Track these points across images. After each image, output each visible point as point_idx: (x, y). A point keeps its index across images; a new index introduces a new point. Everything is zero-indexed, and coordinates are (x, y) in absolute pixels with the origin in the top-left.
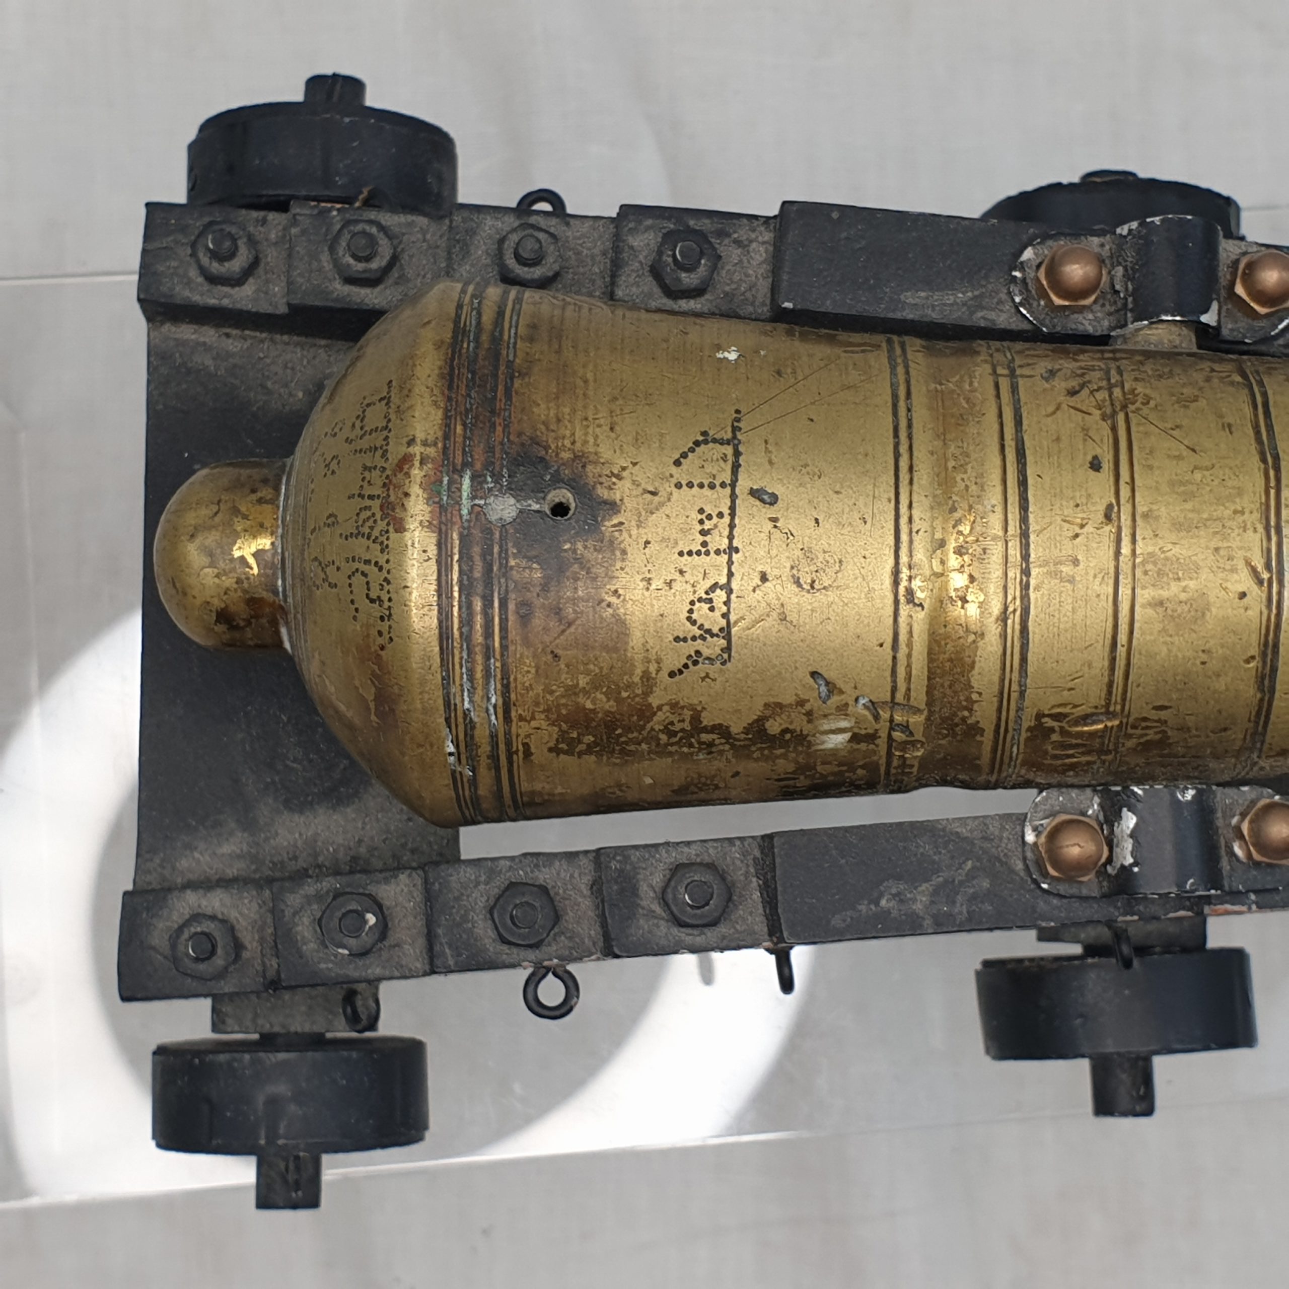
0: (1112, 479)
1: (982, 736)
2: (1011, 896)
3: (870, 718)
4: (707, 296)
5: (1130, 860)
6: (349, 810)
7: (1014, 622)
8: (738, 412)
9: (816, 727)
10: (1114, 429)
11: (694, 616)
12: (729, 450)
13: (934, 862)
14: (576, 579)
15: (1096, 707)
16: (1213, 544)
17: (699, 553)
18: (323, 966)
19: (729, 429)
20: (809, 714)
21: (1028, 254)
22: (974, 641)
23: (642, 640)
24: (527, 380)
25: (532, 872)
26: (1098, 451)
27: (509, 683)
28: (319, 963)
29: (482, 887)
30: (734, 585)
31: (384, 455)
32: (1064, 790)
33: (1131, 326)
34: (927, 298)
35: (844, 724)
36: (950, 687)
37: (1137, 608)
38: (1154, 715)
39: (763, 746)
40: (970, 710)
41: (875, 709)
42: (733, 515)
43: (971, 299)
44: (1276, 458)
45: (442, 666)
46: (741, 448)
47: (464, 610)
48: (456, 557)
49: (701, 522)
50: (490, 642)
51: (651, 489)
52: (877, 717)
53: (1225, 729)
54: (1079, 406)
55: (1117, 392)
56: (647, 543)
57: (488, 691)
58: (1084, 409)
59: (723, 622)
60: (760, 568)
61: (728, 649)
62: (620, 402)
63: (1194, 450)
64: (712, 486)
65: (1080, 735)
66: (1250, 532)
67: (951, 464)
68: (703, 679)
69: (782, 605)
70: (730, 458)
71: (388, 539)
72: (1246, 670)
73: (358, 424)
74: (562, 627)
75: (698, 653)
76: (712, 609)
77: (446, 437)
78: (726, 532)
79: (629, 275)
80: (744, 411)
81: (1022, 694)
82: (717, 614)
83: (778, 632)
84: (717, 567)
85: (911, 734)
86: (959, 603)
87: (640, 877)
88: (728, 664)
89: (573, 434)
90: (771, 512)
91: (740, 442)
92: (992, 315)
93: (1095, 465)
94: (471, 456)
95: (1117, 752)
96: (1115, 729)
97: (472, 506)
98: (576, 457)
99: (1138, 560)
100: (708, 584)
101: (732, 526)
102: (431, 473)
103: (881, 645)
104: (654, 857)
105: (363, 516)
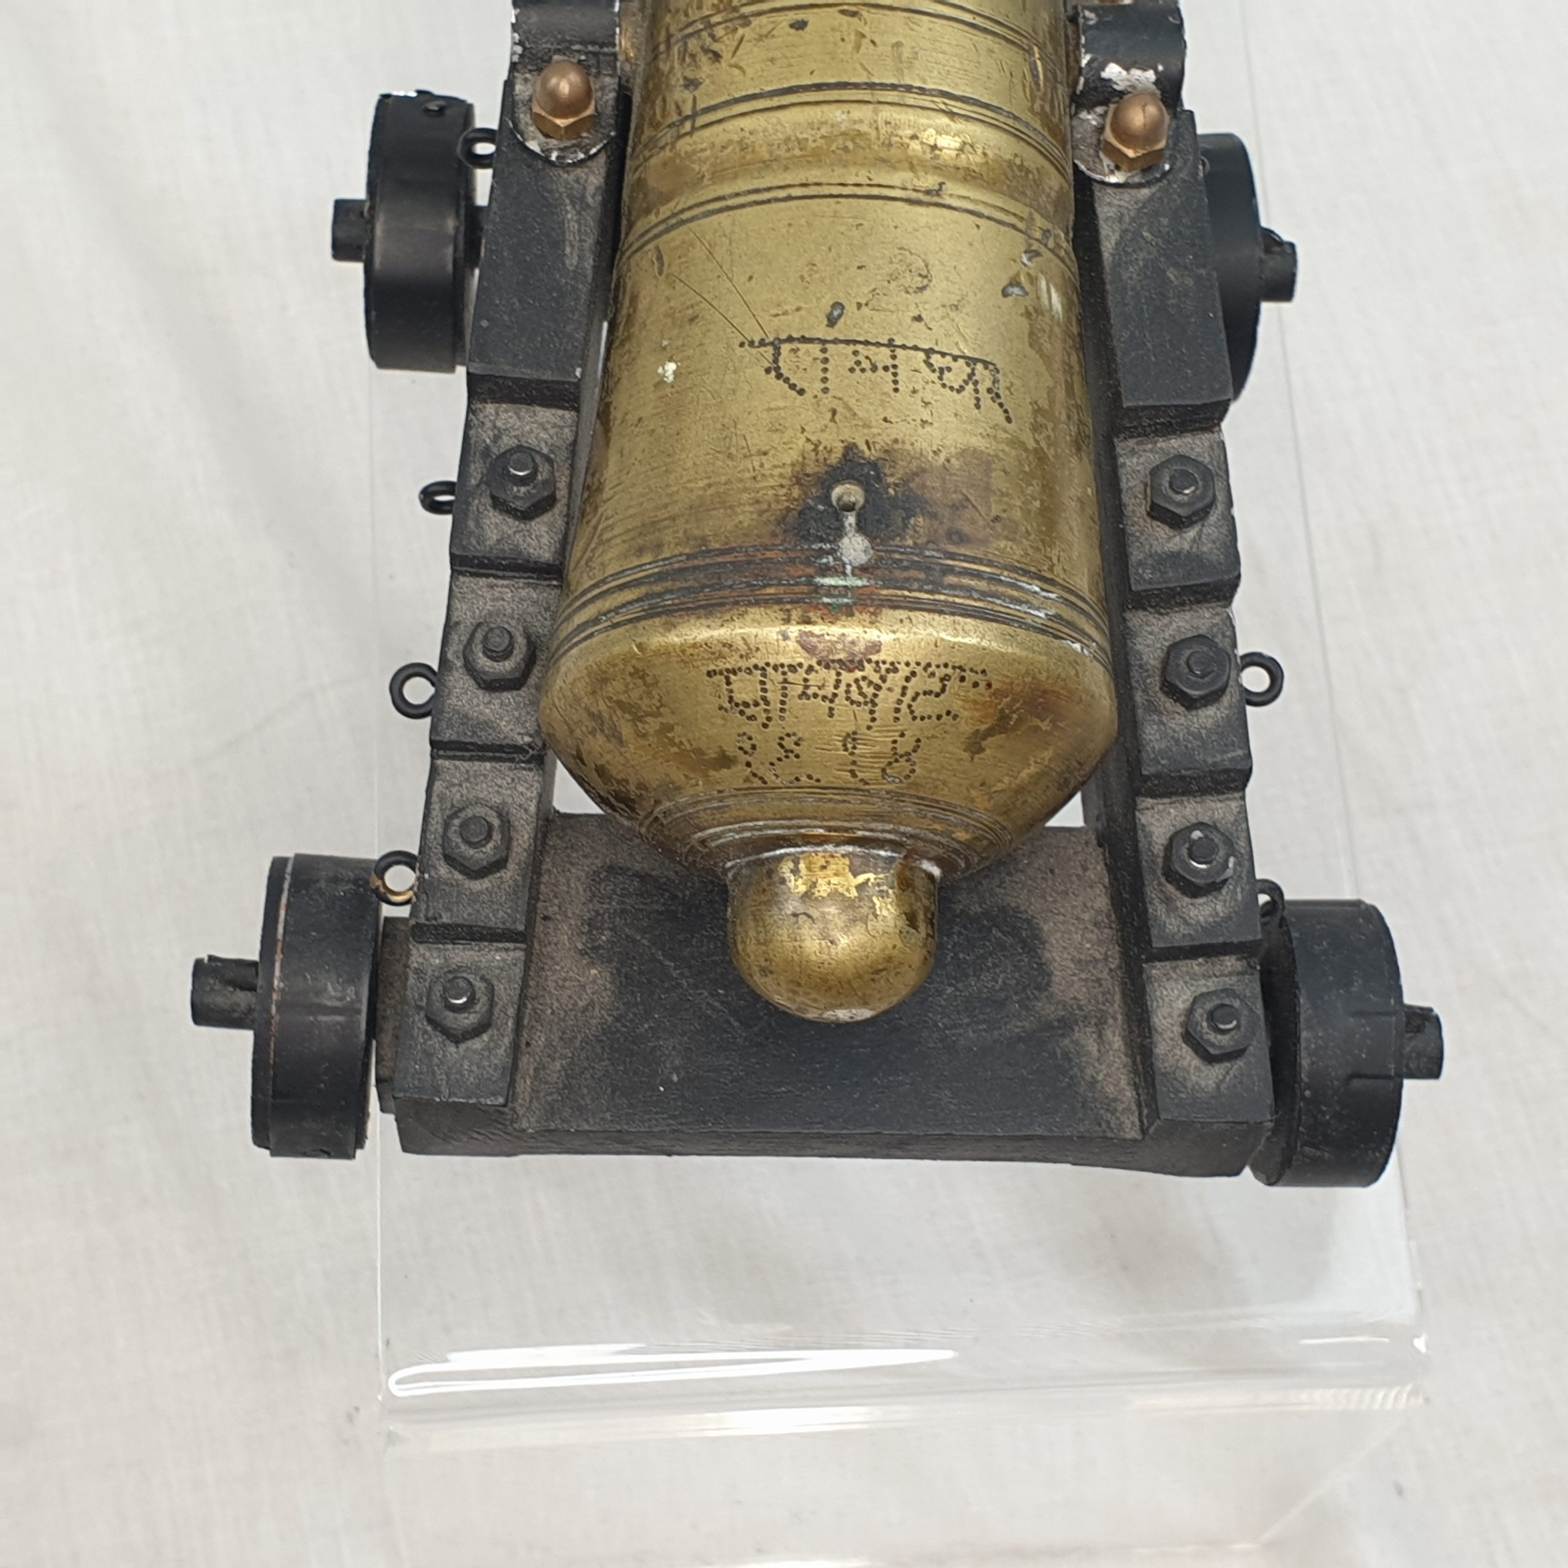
0: (816, 11)
2: (1176, 199)
3: (1037, 259)
5: (1151, 74)
6: (1046, 928)
7: (955, 106)
8: (742, 345)
9: (1047, 311)
10: (758, 14)
11: (956, 386)
12: (785, 348)
13: (1145, 266)
14: (924, 486)
15: (1025, 60)
17: (895, 374)
18: (1239, 897)
19: (762, 349)
20: (1036, 312)
21: (533, 146)
22: (972, 146)
23: (980, 438)
24: (711, 538)
26: (785, 24)
27: (1021, 569)
28: (1236, 900)
29: (1164, 719)
30: (926, 347)
31: (793, 668)
34: (572, 246)
35: (1044, 286)
36: (1009, 180)
38: (1029, 17)
40: (1028, 171)
41: (1031, 251)
42: (855, 342)
43: (574, 207)
45: (1008, 624)
46: (784, 336)
47: (956, 593)
48: (906, 593)
49: (863, 370)
50: (986, 576)
51: (829, 415)
52: (1037, 254)
54: (732, 49)
55: (716, 19)
56: (885, 420)
57: (1028, 590)
58: (736, 43)
59: (961, 361)
60: (909, 321)
61: (986, 364)
62: (733, 450)
64: (826, 361)
65: (1045, 86)
67: (797, 152)
68: (1011, 394)
69: (944, 306)
70: (795, 345)
71: (884, 662)
73: (749, 712)
74: (970, 506)
75: (989, 391)
76: (949, 369)
77: (779, 601)
78: (873, 349)
79: (529, 545)
80: (741, 340)
81: (1016, 118)
82: (953, 365)
83: (968, 314)
84: (909, 359)
85: (1048, 231)
86: (937, 152)
87: (1158, 549)
88: (999, 367)
89: (772, 487)
90: (851, 308)
91: (776, 339)
92: (591, 190)
93: (800, 25)
94: (800, 577)
95: (1056, 65)
96: (1041, 54)
97: (853, 574)
98: (798, 482)
100: (923, 366)
101: (867, 343)
102: (819, 613)
103: (978, 227)
104: (1136, 536)
105: (855, 696)
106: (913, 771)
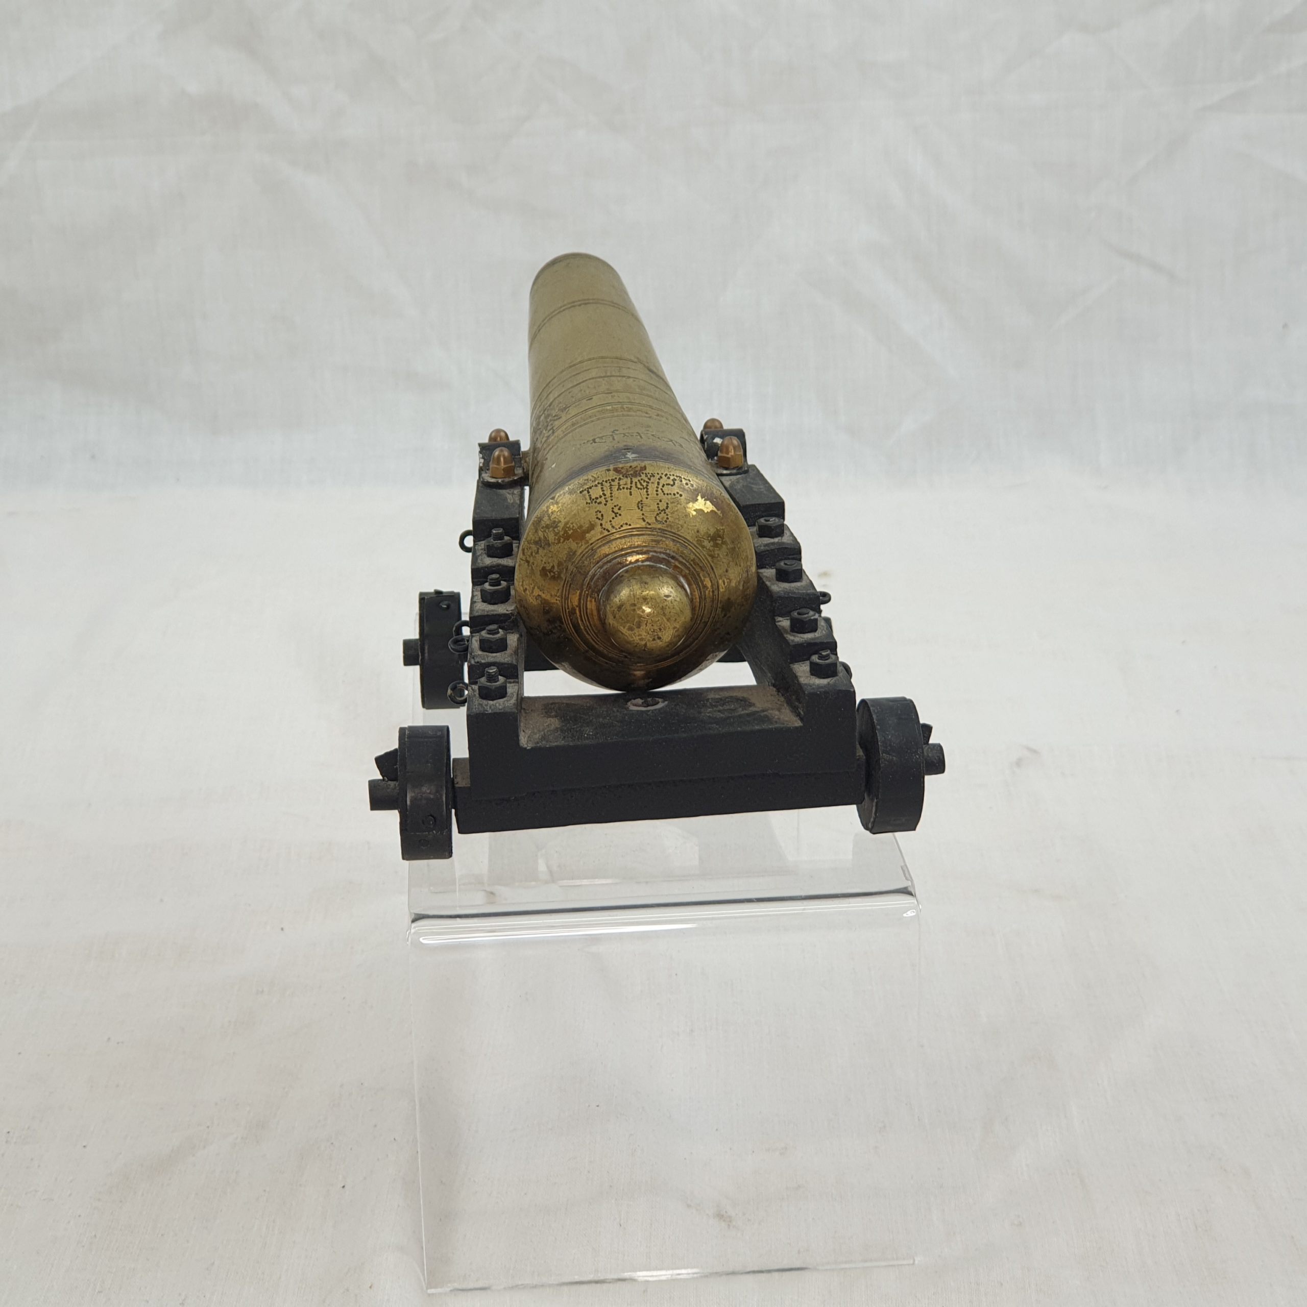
31: (613, 480)
71: (649, 473)
73: (598, 501)
105: (639, 486)
106: (668, 518)
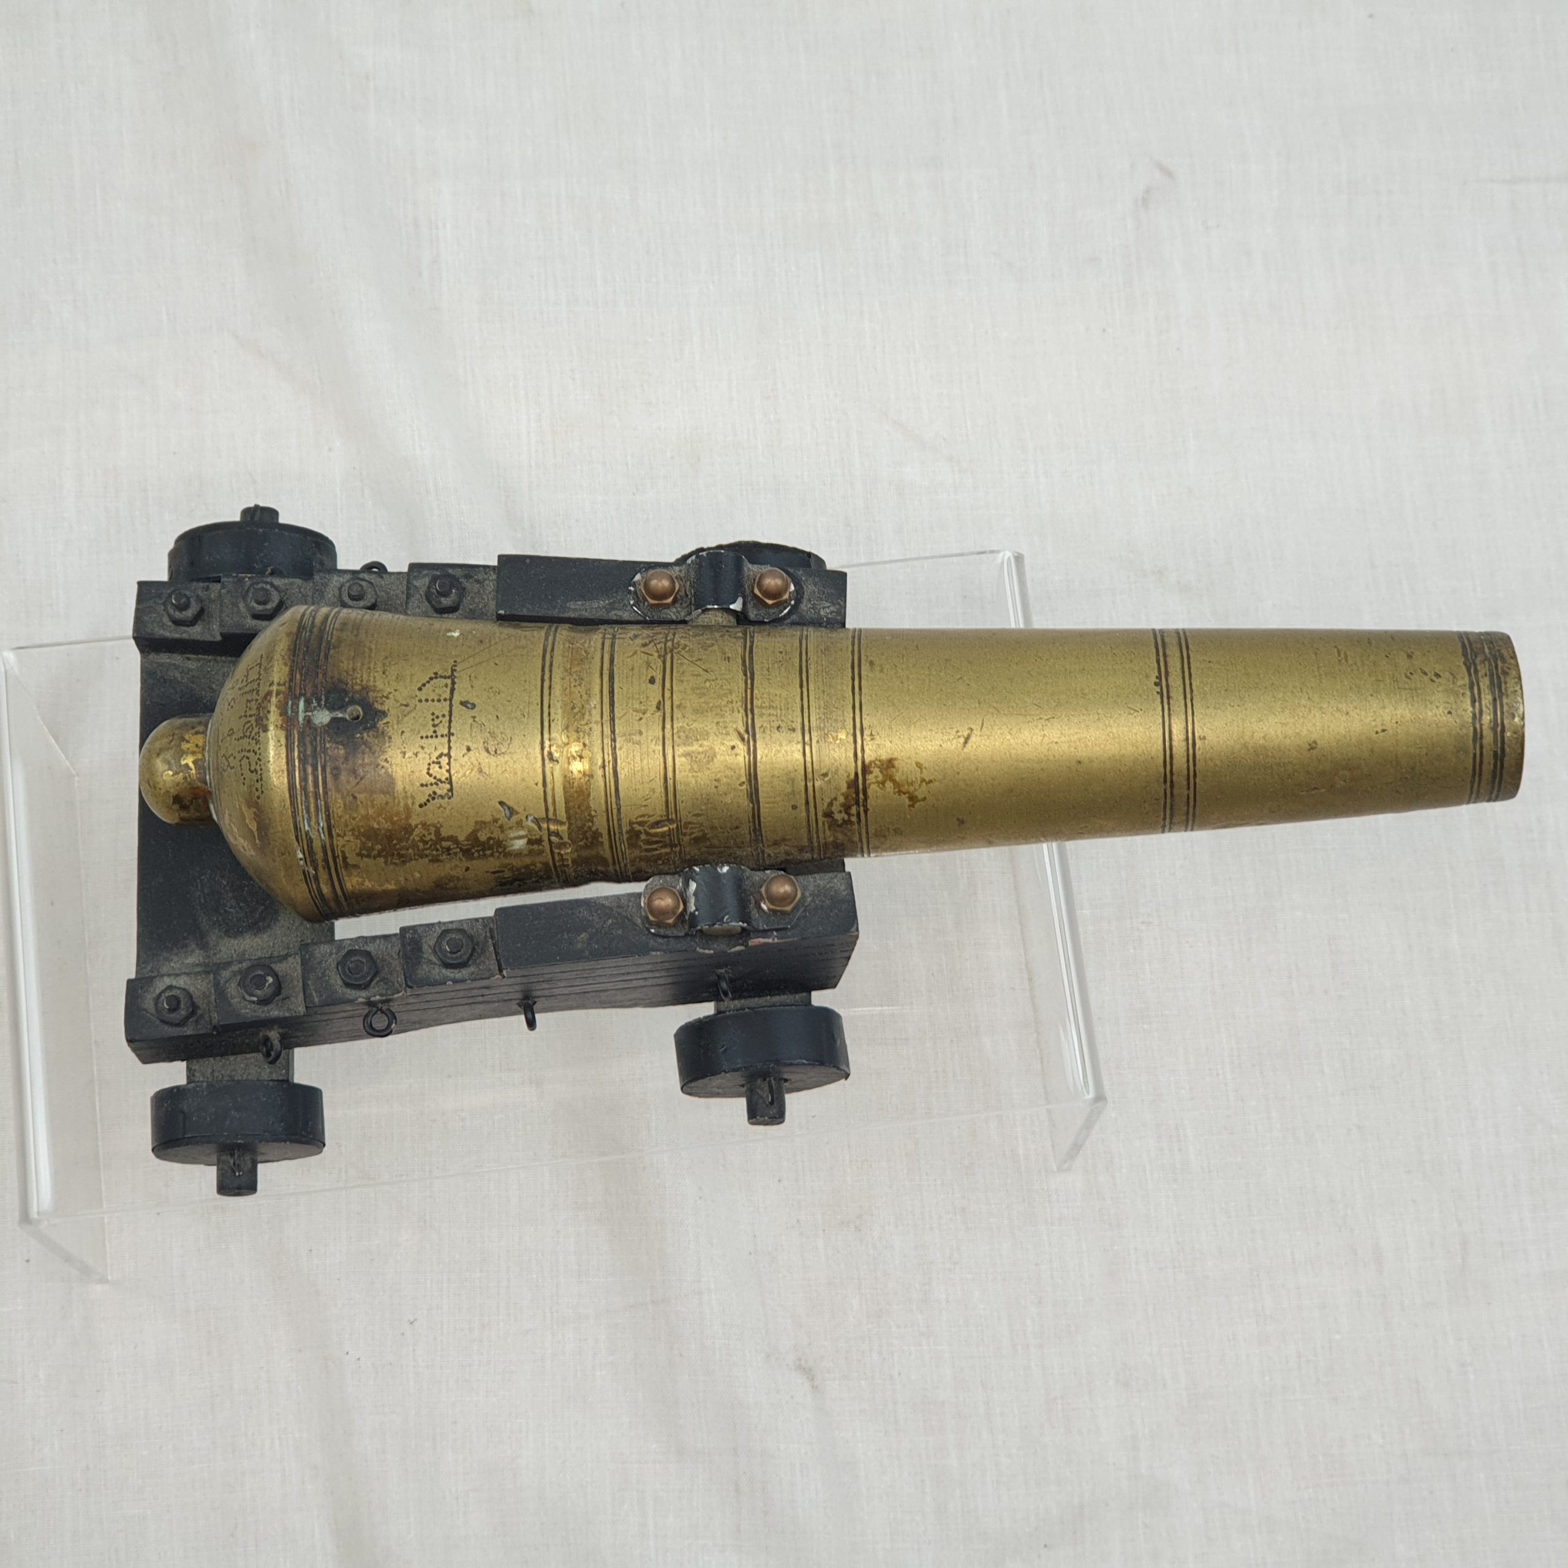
0: (661, 688)
1: (602, 837)
2: (634, 938)
3: (536, 827)
4: (460, 612)
5: (694, 908)
6: (265, 936)
7: (609, 769)
8: (455, 662)
9: (506, 835)
10: (664, 663)
11: (431, 772)
12: (449, 681)
13: (589, 921)
14: (364, 753)
15: (662, 816)
16: (715, 721)
17: (432, 737)
18: (243, 1011)
19: (450, 671)
20: (501, 827)
21: (638, 577)
22: (588, 780)
23: (402, 787)
24: (337, 650)
25: (363, 946)
26: (654, 674)
27: (329, 814)
28: (241, 1009)
29: (334, 956)
30: (452, 754)
32: (663, 876)
33: (693, 613)
34: (582, 605)
35: (522, 833)
36: (579, 808)
37: (676, 757)
38: (694, 820)
39: (479, 848)
40: (592, 822)
41: (538, 822)
42: (450, 716)
43: (608, 604)
44: (752, 674)
45: (291, 805)
46: (456, 680)
47: (302, 772)
48: (296, 744)
49: (433, 720)
50: (317, 790)
51: (405, 703)
52: (540, 828)
53: (737, 828)
54: (647, 651)
55: (669, 644)
56: (403, 732)
57: (318, 820)
58: (649, 652)
59: (447, 775)
60: (466, 744)
61: (451, 790)
62: (390, 659)
63: (707, 671)
64: (439, 701)
65: (656, 835)
66: (736, 713)
67: (573, 684)
68: (439, 808)
69: (480, 764)
70: (450, 685)
71: (259, 737)
72: (741, 790)
74: (357, 781)
75: (434, 793)
76: (440, 768)
77: (291, 680)
78: (447, 724)
79: (414, 602)
80: (458, 661)
81: (619, 810)
82: (444, 770)
83: (478, 779)
84: (442, 744)
85: (561, 838)
86: (578, 759)
87: (424, 940)
88: (452, 799)
89: (362, 676)
90: (472, 713)
91: (455, 677)
92: (620, 613)
93: (652, 681)
94: (305, 690)
95: (680, 846)
96: (675, 830)
97: (305, 716)
98: (363, 688)
99: (675, 731)
100: (437, 753)
101: (450, 721)
102: (282, 699)
103: (537, 784)
104: (431, 930)
